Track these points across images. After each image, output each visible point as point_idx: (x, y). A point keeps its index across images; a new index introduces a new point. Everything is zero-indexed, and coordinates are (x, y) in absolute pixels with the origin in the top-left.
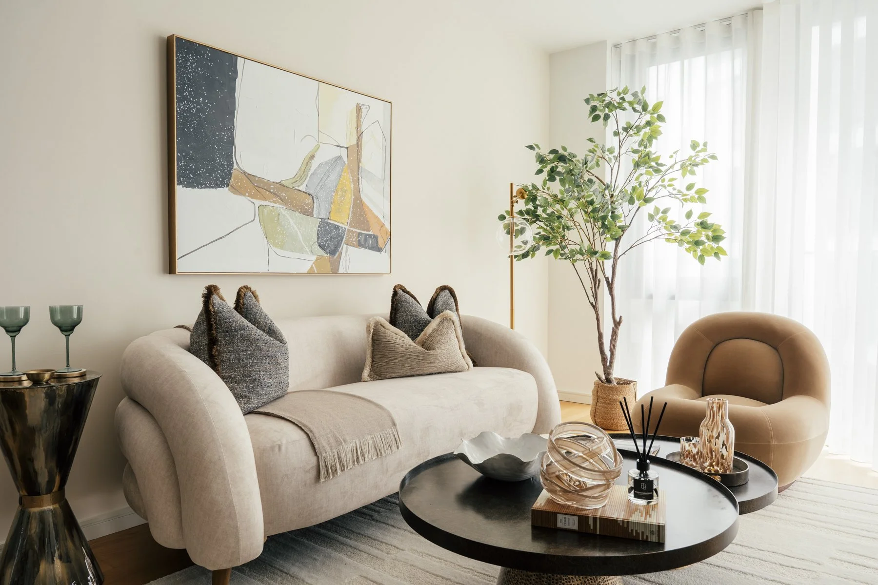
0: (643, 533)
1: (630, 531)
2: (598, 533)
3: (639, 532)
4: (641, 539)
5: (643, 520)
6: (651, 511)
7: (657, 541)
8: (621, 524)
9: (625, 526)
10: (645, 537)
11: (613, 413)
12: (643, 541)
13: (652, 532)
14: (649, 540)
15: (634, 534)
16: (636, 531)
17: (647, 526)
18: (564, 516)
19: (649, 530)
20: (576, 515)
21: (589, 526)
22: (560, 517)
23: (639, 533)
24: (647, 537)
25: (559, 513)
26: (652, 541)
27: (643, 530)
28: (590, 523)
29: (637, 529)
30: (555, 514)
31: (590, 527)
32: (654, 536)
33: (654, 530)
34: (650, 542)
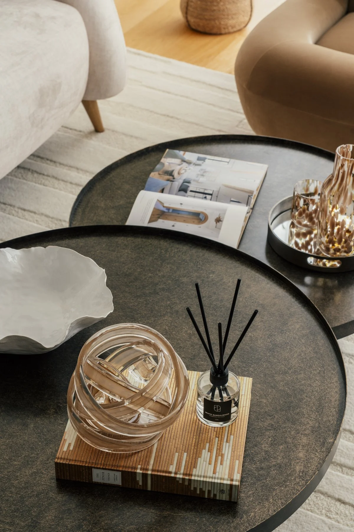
0: (209, 492)
1: (192, 489)
2: (149, 488)
3: (204, 489)
4: (206, 496)
5: (210, 474)
6: (225, 443)
7: (228, 499)
8: (181, 482)
9: (186, 483)
10: (212, 496)
11: (214, 10)
12: (209, 499)
13: (222, 491)
14: (218, 498)
15: (198, 492)
16: (201, 489)
17: (216, 485)
18: (103, 471)
19: (218, 489)
20: (119, 471)
21: (137, 482)
22: (95, 472)
23: (204, 492)
24: (215, 495)
25: (94, 468)
26: (221, 499)
27: (210, 489)
28: (138, 479)
29: (201, 487)
30: (90, 469)
31: (138, 484)
32: (224, 495)
33: (225, 489)
34: (219, 500)
